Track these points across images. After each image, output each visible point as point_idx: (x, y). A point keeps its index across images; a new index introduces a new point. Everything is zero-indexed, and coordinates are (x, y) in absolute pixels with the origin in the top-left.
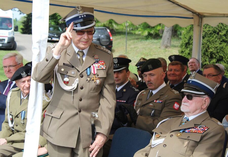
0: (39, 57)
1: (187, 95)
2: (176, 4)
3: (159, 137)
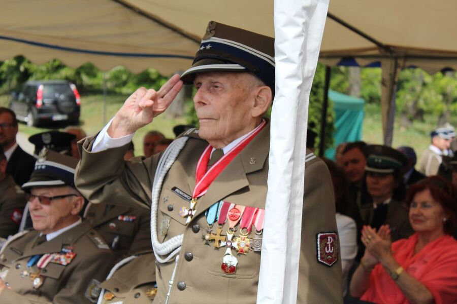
3: (113, 298)
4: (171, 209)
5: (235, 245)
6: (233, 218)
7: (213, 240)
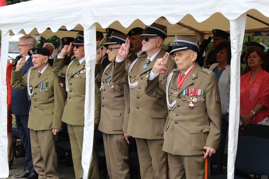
0: (90, 72)
1: (145, 38)
2: (182, 25)
4: (171, 94)
5: (193, 101)
6: (192, 93)
7: (186, 100)
